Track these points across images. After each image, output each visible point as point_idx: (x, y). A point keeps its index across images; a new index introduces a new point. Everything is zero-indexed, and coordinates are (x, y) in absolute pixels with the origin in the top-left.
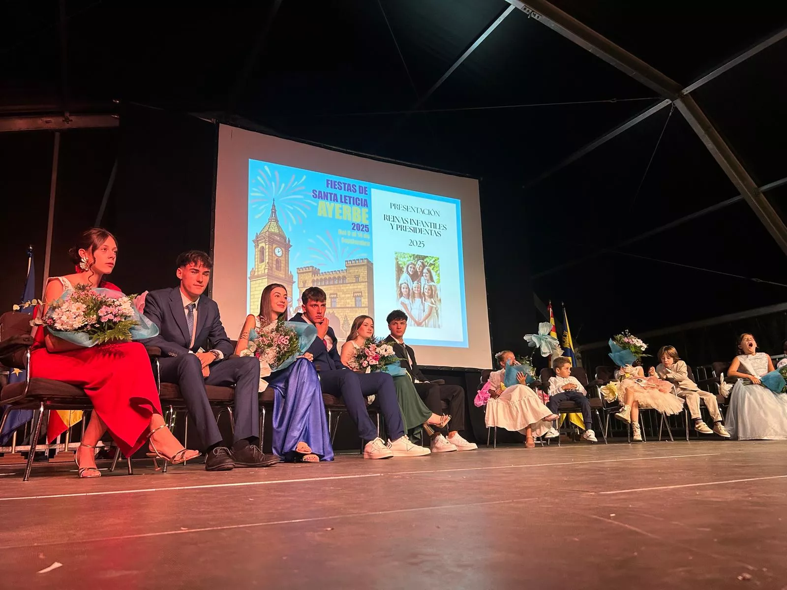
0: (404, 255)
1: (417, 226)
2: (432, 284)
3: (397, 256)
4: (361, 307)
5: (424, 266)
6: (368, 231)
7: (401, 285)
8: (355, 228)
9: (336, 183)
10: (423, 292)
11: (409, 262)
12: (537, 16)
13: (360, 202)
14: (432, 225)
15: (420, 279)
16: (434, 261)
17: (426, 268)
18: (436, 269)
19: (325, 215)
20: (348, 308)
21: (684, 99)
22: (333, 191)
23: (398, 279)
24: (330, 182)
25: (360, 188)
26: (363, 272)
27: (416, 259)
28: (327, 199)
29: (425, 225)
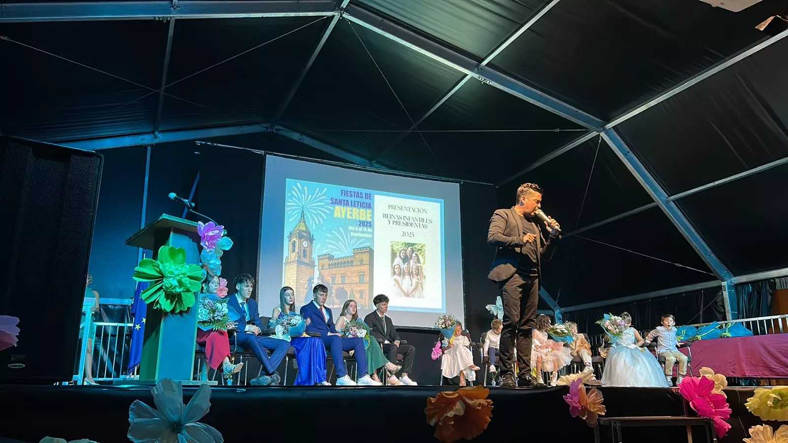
0: (398, 243)
1: (408, 221)
2: (419, 265)
3: (393, 244)
4: (364, 283)
5: (413, 251)
6: (371, 226)
7: (395, 266)
8: (361, 224)
9: (348, 192)
10: (412, 272)
11: (402, 249)
12: (489, 81)
13: (366, 205)
14: (421, 220)
15: (409, 262)
16: (421, 247)
17: (415, 252)
18: (422, 254)
19: (339, 216)
20: (354, 283)
22: (346, 198)
23: (393, 261)
24: (343, 192)
25: (366, 195)
26: (366, 257)
27: (407, 246)
28: (341, 204)
29: (415, 220)
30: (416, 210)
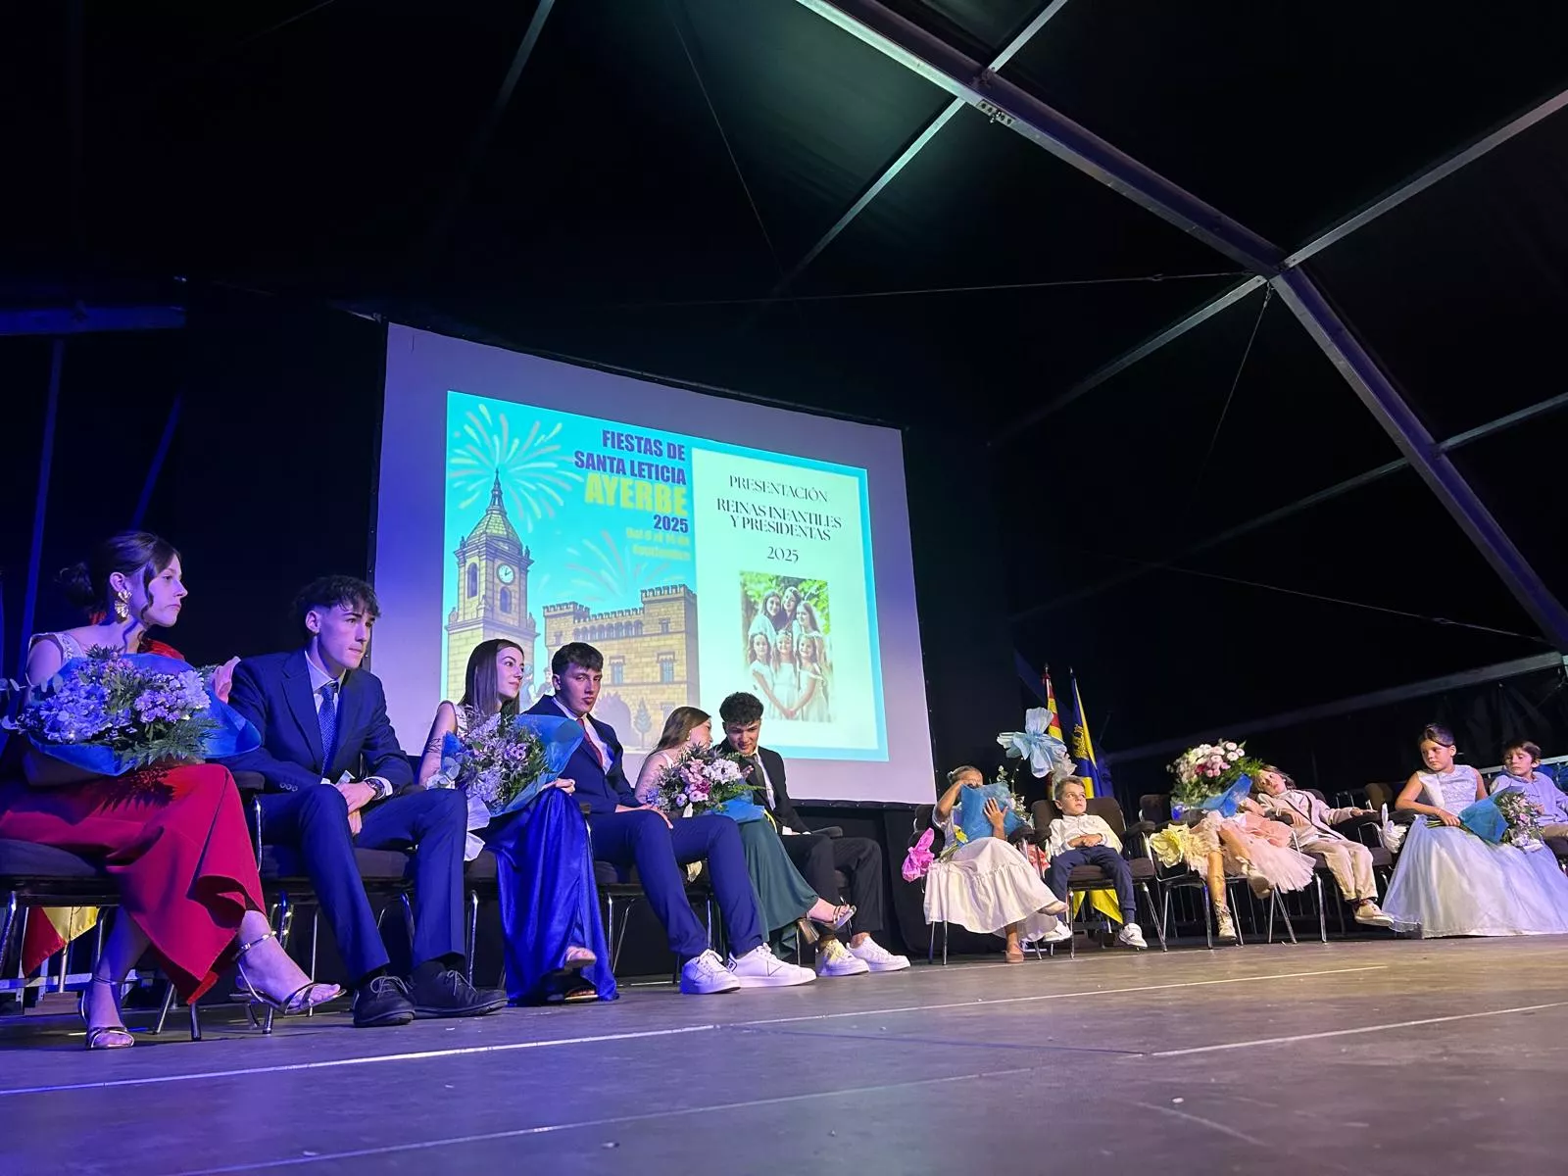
0: (758, 578)
1: (782, 520)
2: (814, 634)
3: (745, 580)
4: (674, 683)
5: (798, 600)
6: (686, 531)
7: (753, 637)
8: (661, 525)
9: (623, 438)
10: (798, 653)
11: (769, 592)
12: (1007, 118)
13: (670, 475)
14: (813, 517)
15: (791, 626)
16: (818, 589)
17: (803, 602)
18: (821, 605)
19: (601, 501)
20: (648, 684)
21: (1290, 276)
22: (616, 453)
23: (747, 625)
24: (609, 436)
25: (669, 448)
26: (676, 612)
27: (783, 585)
28: (605, 470)
29: (799, 517)
30: (801, 493)
